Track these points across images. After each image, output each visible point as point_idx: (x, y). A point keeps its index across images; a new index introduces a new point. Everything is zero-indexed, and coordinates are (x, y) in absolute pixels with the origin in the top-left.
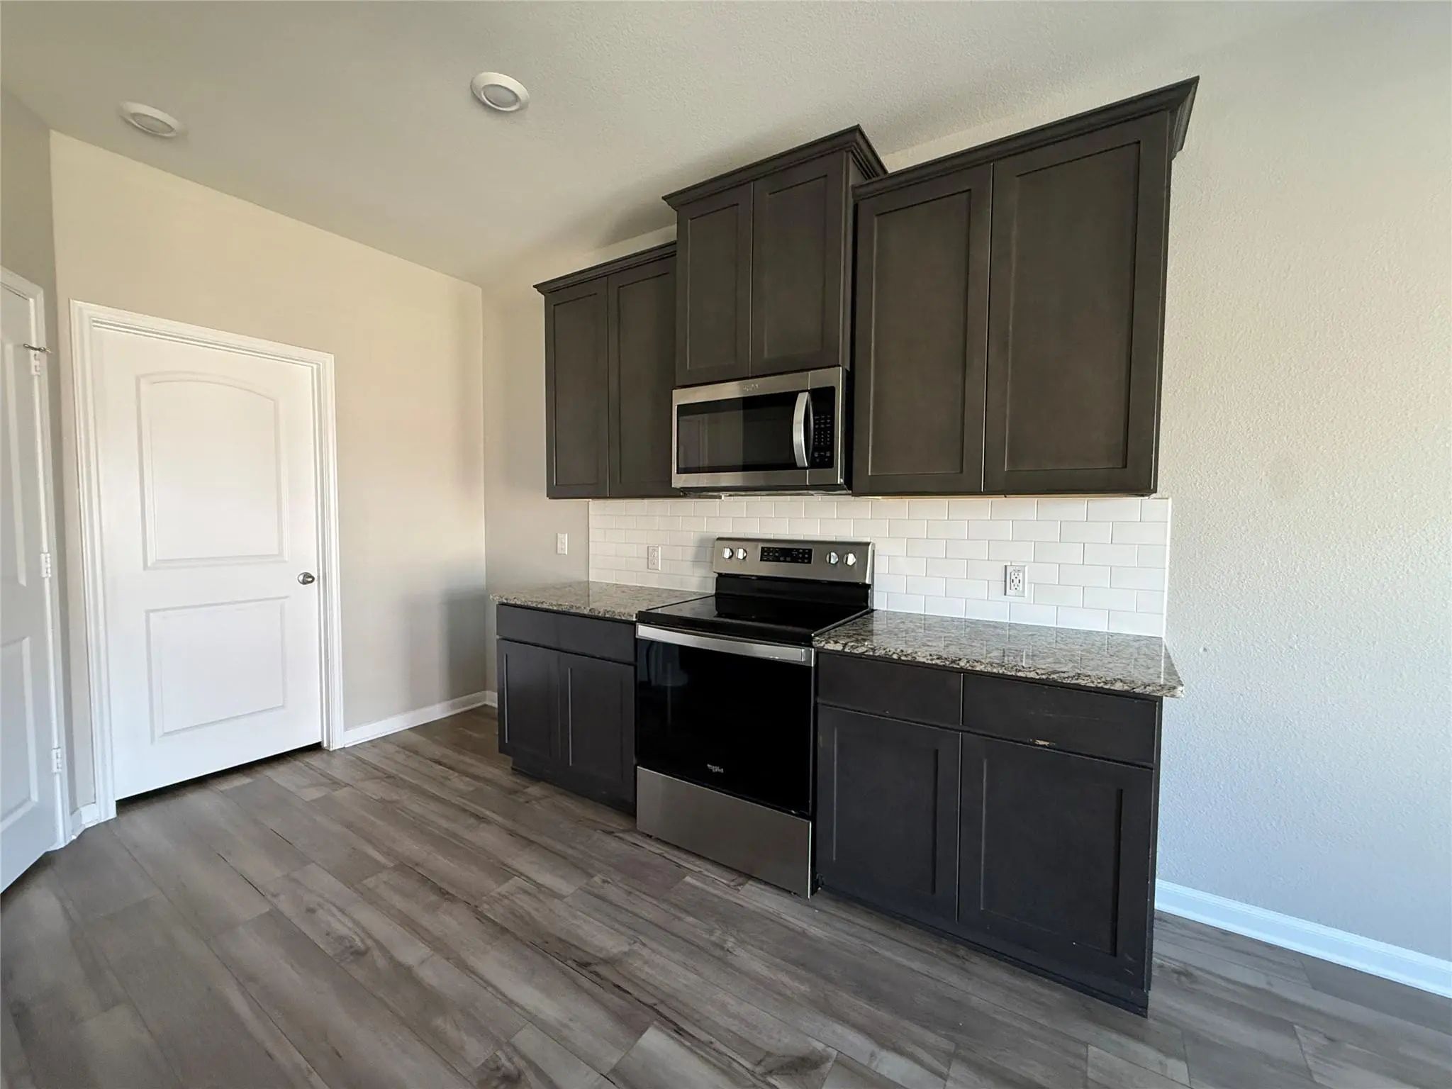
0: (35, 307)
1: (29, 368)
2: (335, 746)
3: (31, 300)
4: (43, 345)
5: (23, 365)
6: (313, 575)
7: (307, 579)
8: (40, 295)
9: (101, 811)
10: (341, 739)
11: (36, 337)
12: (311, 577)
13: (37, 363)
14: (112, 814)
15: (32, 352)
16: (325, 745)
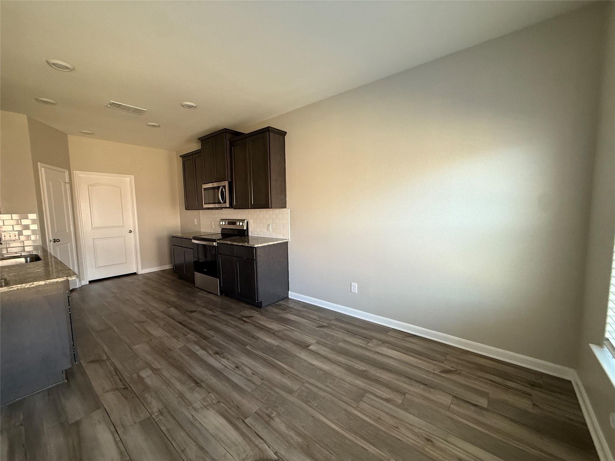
0: (67, 174)
1: (66, 187)
2: (139, 273)
3: (66, 173)
4: (69, 182)
5: (65, 186)
6: (131, 230)
7: (131, 232)
8: (67, 171)
9: (85, 282)
10: (141, 272)
11: (67, 180)
12: (131, 231)
13: (68, 186)
14: (88, 283)
15: (67, 184)
16: (137, 273)
